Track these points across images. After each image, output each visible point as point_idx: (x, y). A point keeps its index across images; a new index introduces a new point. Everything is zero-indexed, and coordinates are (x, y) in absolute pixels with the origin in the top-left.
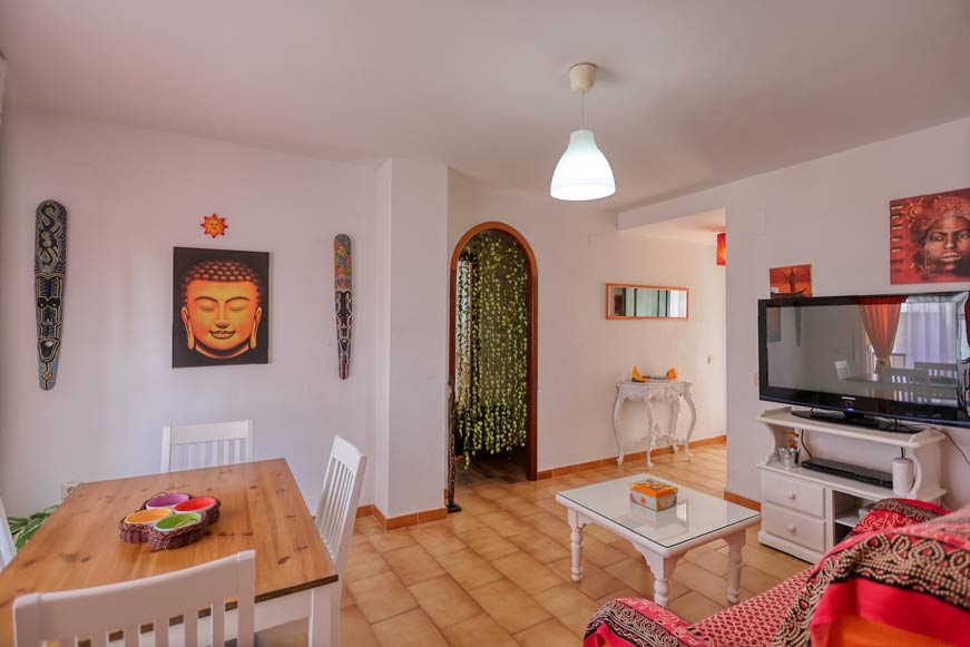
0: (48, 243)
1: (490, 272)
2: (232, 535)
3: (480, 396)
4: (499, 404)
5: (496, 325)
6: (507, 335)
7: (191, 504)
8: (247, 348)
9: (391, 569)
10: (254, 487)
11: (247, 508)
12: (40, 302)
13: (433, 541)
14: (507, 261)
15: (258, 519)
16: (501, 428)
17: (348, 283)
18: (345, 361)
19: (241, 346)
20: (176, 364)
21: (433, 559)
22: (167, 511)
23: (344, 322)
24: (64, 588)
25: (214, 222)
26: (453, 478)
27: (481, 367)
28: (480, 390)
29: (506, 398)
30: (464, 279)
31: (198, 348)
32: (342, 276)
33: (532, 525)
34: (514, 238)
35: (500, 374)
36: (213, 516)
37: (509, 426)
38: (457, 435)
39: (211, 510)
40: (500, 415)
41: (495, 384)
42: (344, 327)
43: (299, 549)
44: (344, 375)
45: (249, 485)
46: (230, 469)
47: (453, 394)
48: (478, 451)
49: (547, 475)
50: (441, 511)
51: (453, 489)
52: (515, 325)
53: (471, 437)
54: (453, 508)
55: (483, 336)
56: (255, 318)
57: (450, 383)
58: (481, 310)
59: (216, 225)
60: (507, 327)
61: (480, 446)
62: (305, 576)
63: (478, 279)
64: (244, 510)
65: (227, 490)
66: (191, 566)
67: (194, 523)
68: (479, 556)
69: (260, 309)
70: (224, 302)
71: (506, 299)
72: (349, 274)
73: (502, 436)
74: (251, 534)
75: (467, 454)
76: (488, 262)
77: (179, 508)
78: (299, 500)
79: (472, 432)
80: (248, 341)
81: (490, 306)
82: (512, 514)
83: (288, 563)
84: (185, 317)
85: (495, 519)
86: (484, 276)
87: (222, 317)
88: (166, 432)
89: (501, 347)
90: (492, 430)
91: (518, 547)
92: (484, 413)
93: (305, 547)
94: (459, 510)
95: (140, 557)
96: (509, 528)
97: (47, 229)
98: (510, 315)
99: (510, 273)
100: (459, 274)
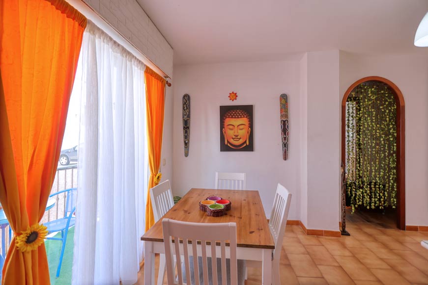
0: (185, 108)
1: (368, 106)
2: (234, 217)
3: (361, 175)
4: (374, 181)
5: (372, 135)
6: (381, 142)
7: (221, 202)
8: (245, 145)
9: (308, 253)
10: (245, 200)
11: (241, 208)
12: (184, 128)
13: (333, 247)
14: (381, 98)
15: (245, 213)
16: (375, 195)
17: (287, 116)
18: (285, 152)
19: (243, 144)
20: (222, 150)
21: (332, 256)
22: (213, 202)
23: (285, 134)
24: (182, 220)
25: (233, 95)
26: (344, 217)
27: (361, 159)
28: (361, 172)
29: (379, 178)
30: (351, 111)
31: (228, 145)
32: (284, 113)
33: (402, 257)
34: (386, 84)
35: (375, 163)
36: (228, 208)
37: (381, 194)
38: (347, 195)
39: (227, 205)
40: (375, 187)
41: (371, 169)
42: (285, 136)
43: (259, 229)
44: (285, 158)
45: (243, 199)
46: (238, 191)
47: (344, 173)
48: (359, 205)
49: (415, 229)
50: (337, 233)
51: (344, 223)
52: (386, 135)
53: (355, 197)
54: (344, 233)
55: (363, 142)
56: (248, 132)
57: (342, 166)
58: (361, 127)
59: (234, 96)
60: (380, 137)
61: (360, 203)
62: (260, 242)
63: (360, 110)
64: (240, 208)
65: (235, 200)
66: (220, 222)
67: (220, 208)
68: (361, 263)
69: (250, 129)
70: (237, 126)
71: (380, 119)
72: (287, 112)
73: (376, 199)
74: (241, 218)
75: (353, 206)
76: (366, 100)
77: (217, 202)
78: (261, 209)
79: (356, 194)
80: (245, 142)
81: (368, 125)
82: (385, 246)
83: (254, 234)
84: (224, 132)
85: (373, 245)
86: (363, 108)
87: (236, 132)
88: (217, 174)
89: (375, 148)
90: (368, 195)
91: (391, 267)
92: (364, 185)
93: (262, 229)
94: (348, 235)
95: (204, 217)
96: (384, 253)
97: (185, 103)
98: (383, 130)
99: (382, 105)
100: (347, 108)
